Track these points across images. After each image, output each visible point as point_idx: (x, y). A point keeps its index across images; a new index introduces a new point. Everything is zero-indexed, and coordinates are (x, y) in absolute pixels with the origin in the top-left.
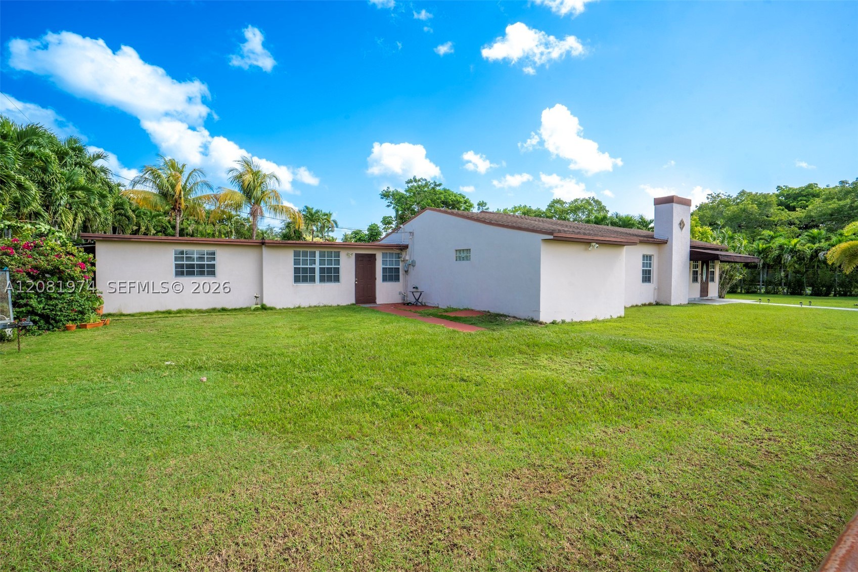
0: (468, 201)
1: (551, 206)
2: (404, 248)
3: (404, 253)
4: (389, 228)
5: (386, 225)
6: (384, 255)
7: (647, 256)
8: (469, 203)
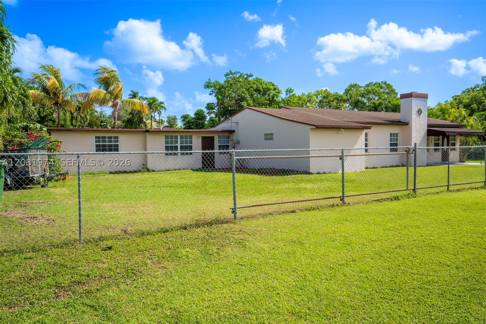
0: (277, 88)
1: (347, 91)
2: (232, 132)
3: (232, 136)
4: (212, 113)
5: (209, 110)
6: (220, 137)
7: (394, 134)
8: (278, 89)
